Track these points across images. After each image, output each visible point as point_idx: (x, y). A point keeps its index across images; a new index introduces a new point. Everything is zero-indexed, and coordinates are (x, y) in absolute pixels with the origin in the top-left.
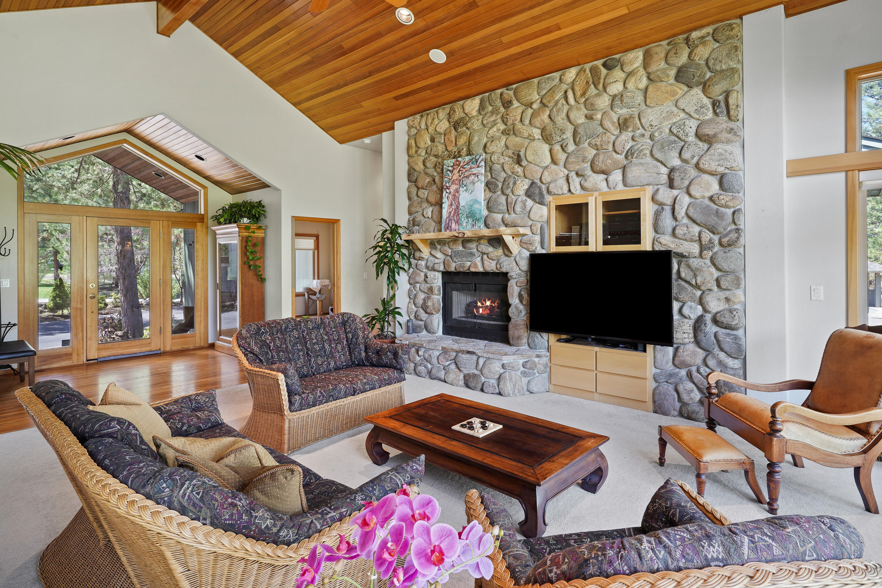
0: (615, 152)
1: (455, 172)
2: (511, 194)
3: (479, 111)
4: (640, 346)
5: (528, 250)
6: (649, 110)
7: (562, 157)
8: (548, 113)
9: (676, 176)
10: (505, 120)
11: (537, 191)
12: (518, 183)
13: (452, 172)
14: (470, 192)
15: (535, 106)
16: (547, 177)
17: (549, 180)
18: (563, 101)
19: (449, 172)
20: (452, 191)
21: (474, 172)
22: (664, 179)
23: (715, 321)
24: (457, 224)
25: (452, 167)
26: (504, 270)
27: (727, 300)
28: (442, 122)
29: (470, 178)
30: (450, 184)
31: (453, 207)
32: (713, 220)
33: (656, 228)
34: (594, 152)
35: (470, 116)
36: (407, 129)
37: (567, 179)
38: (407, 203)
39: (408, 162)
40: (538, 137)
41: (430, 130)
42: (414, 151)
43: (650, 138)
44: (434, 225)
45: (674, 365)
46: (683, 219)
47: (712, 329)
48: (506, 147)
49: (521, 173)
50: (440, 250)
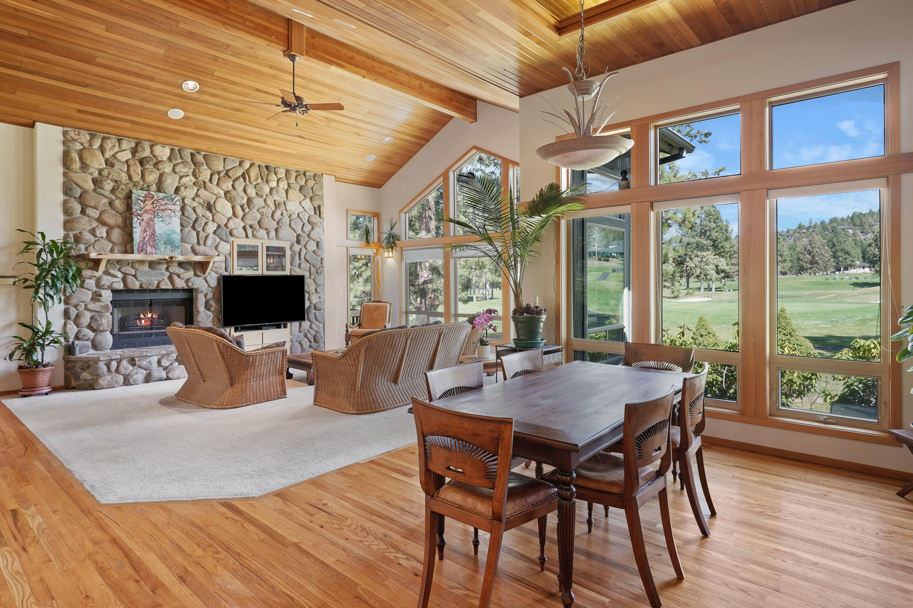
0: (274, 219)
1: (149, 203)
2: (202, 231)
3: (170, 159)
4: (282, 326)
5: (216, 273)
6: (290, 202)
7: (240, 213)
8: (232, 183)
9: (301, 238)
10: (198, 176)
11: (224, 233)
12: (209, 224)
13: (144, 202)
14: (167, 223)
15: (222, 175)
16: (231, 225)
17: (233, 227)
18: (242, 179)
19: (140, 201)
20: (145, 219)
21: (170, 208)
22: (295, 239)
23: (315, 308)
24: (153, 248)
25: (143, 197)
26: (195, 287)
27: (319, 297)
28: (125, 152)
29: (166, 212)
30: (142, 212)
31: (147, 233)
32: (315, 262)
33: (291, 264)
34: (260, 216)
35: (159, 159)
36: (62, 138)
37: (244, 228)
38: (61, 217)
39: (65, 174)
40: (224, 196)
41: (108, 155)
42: (77, 165)
43: (289, 217)
44: (111, 245)
45: (300, 332)
46: (303, 260)
47: (314, 311)
48: (197, 195)
49: (211, 218)
50: (119, 270)
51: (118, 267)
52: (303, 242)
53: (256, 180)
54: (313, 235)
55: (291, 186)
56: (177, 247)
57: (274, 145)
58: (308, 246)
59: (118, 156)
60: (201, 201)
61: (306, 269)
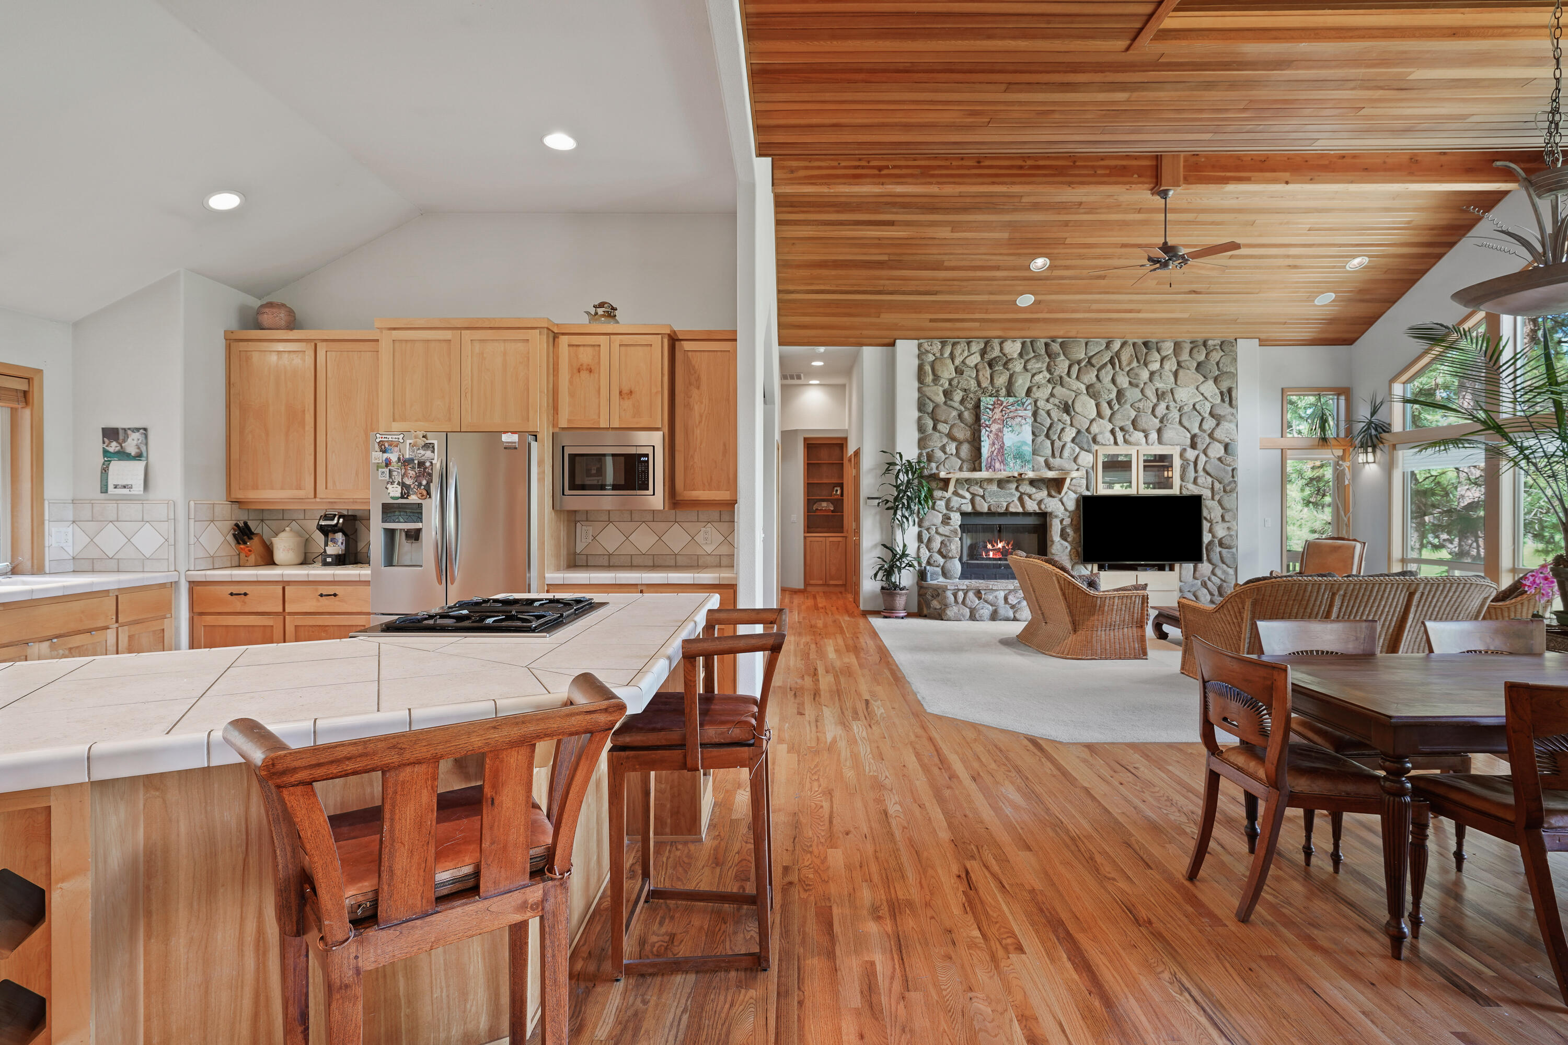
0: (1155, 416)
1: (997, 411)
2: (1057, 440)
3: (1021, 355)
4: (1167, 568)
5: (1075, 492)
6: (1180, 389)
7: (1107, 412)
8: (1096, 373)
9: (1199, 440)
10: (1053, 370)
11: (1085, 440)
12: (1066, 430)
13: (993, 410)
14: (1018, 433)
15: (1083, 364)
16: (1095, 429)
17: (1097, 431)
18: (1109, 366)
19: (988, 410)
20: (994, 430)
21: (1021, 414)
22: (1188, 442)
23: (1221, 544)
24: (1002, 464)
25: (992, 405)
26: (1049, 510)
27: (1229, 528)
28: (975, 355)
29: (1016, 419)
30: (991, 422)
31: (996, 446)
32: (1221, 474)
33: (1182, 479)
34: (1135, 413)
35: (1009, 357)
36: (917, 352)
37: (1113, 432)
38: (916, 435)
39: (919, 390)
40: (1085, 392)
41: (958, 361)
42: (929, 378)
43: (1179, 410)
44: (960, 462)
45: (1195, 578)
46: (1201, 473)
47: (1218, 549)
48: (1052, 395)
49: (1069, 422)
50: (968, 490)
51: (967, 486)
52: (1201, 446)
53: (1129, 364)
54: (1218, 434)
55: (1183, 364)
56: (1028, 462)
57: (1153, 312)
58: (1211, 452)
59: (967, 361)
60: (1057, 402)
61: (1206, 485)
